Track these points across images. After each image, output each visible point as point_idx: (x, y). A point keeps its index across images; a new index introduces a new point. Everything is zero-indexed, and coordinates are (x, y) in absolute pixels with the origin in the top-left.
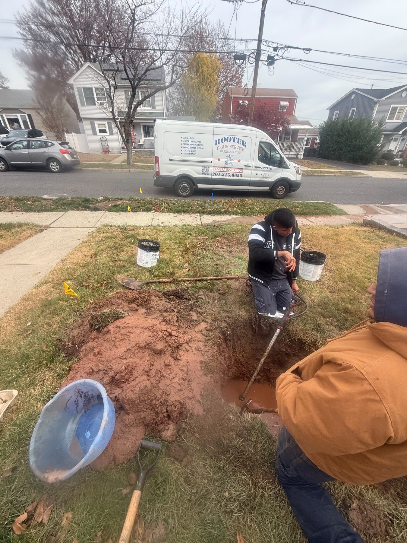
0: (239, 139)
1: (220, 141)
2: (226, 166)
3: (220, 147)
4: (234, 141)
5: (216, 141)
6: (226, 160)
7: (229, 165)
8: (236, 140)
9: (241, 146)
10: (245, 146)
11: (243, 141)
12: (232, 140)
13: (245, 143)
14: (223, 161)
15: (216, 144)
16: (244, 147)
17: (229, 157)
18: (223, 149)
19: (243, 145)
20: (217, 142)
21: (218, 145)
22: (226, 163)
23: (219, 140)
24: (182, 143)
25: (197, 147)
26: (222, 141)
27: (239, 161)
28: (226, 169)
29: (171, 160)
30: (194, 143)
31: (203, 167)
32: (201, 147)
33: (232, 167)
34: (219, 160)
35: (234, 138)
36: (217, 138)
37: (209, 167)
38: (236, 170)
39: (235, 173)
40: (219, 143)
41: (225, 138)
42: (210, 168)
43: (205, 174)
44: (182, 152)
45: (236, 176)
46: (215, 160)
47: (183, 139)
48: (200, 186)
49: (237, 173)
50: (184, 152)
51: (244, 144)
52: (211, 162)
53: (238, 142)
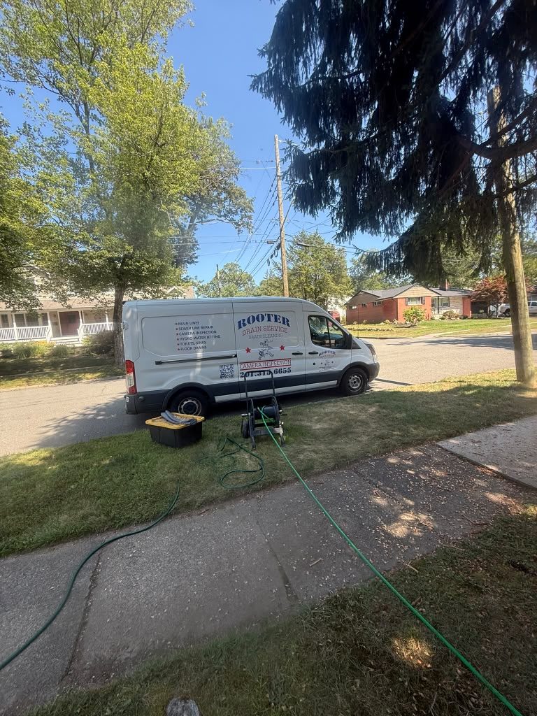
0: (276, 316)
1: (246, 322)
2: (263, 359)
3: (248, 332)
4: (269, 320)
5: (239, 322)
6: (260, 349)
7: (267, 357)
8: (272, 318)
9: (281, 325)
10: (288, 325)
11: (284, 318)
12: (266, 318)
13: (288, 321)
14: (255, 351)
15: (240, 327)
16: (286, 326)
17: (264, 344)
18: (254, 334)
19: (284, 323)
20: (241, 324)
21: (243, 328)
22: (261, 354)
23: (244, 320)
24: (178, 332)
25: (206, 335)
26: (249, 322)
27: (282, 348)
28: (262, 363)
29: (159, 363)
30: (201, 330)
31: (221, 367)
32: (215, 334)
33: (271, 358)
34: (248, 350)
35: (269, 315)
36: (239, 318)
37: (232, 365)
38: (279, 363)
39: (278, 368)
40: (244, 325)
41: (253, 317)
42: (235, 367)
43: (226, 377)
44: (180, 347)
45: (280, 372)
46: (241, 352)
47: (178, 326)
48: (218, 399)
49: (282, 368)
50: (184, 347)
51: (286, 321)
52: (236, 356)
53: (276, 321)
